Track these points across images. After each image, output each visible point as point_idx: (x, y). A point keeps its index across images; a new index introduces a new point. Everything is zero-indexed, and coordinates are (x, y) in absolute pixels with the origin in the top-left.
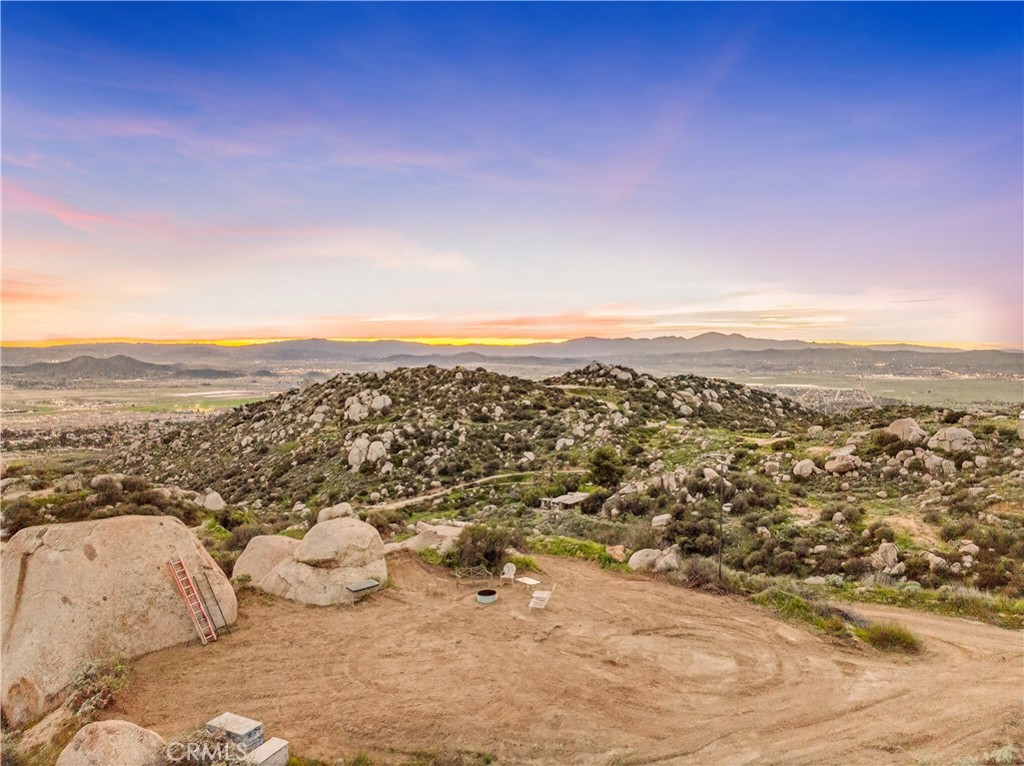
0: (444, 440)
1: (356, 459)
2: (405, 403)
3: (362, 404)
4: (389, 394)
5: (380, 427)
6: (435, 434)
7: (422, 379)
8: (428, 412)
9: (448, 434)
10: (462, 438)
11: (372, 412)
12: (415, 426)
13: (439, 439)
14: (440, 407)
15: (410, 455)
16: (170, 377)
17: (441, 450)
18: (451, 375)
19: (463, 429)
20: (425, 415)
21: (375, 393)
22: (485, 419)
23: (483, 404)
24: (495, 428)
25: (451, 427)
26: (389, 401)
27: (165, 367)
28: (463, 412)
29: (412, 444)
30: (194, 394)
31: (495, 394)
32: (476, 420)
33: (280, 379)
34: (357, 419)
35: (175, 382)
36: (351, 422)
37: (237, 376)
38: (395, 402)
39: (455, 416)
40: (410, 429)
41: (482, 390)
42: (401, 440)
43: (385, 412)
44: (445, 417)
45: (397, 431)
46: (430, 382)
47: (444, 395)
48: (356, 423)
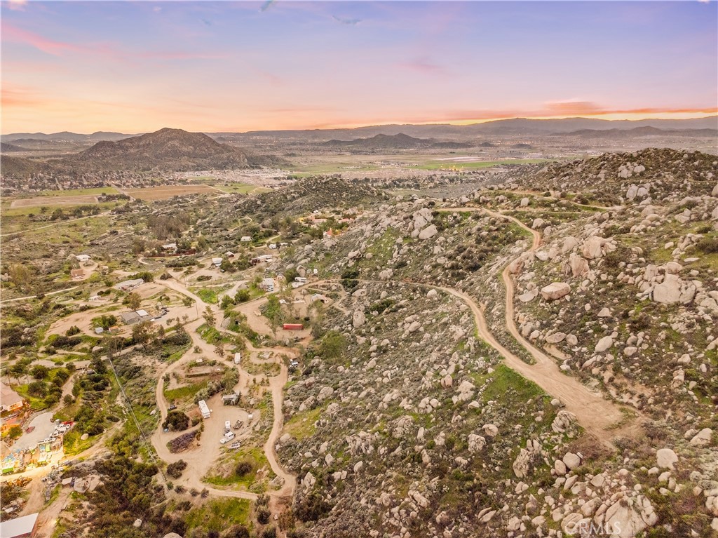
0: (679, 188)
1: (631, 195)
2: (653, 170)
3: (628, 169)
4: (643, 165)
5: (641, 181)
6: (674, 185)
7: (661, 157)
8: (668, 174)
9: (681, 186)
10: (689, 188)
11: (634, 174)
12: (662, 181)
13: (675, 188)
14: (675, 172)
15: (660, 194)
16: (430, 147)
17: (677, 193)
18: (681, 155)
19: (689, 183)
20: (667, 176)
21: (635, 164)
22: (701, 179)
23: (701, 171)
24: (708, 184)
25: (682, 183)
26: (644, 169)
27: (425, 141)
28: (689, 175)
29: (661, 190)
30: (447, 159)
31: (708, 166)
32: (696, 179)
33: (498, 149)
34: (625, 177)
35: (433, 151)
36: (622, 178)
37: (470, 147)
38: (647, 169)
39: (684, 177)
40: (659, 182)
41: (700, 164)
42: (655, 187)
43: (642, 174)
44: (678, 177)
45: (653, 183)
46: (667, 159)
47: (676, 166)
48: (625, 179)
